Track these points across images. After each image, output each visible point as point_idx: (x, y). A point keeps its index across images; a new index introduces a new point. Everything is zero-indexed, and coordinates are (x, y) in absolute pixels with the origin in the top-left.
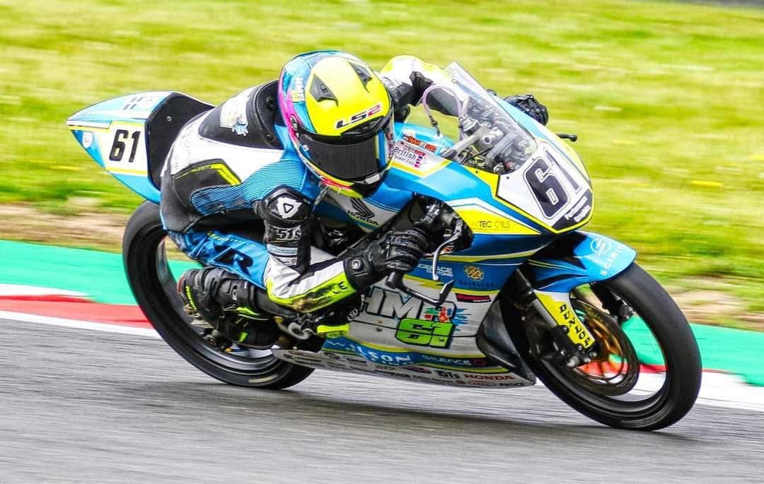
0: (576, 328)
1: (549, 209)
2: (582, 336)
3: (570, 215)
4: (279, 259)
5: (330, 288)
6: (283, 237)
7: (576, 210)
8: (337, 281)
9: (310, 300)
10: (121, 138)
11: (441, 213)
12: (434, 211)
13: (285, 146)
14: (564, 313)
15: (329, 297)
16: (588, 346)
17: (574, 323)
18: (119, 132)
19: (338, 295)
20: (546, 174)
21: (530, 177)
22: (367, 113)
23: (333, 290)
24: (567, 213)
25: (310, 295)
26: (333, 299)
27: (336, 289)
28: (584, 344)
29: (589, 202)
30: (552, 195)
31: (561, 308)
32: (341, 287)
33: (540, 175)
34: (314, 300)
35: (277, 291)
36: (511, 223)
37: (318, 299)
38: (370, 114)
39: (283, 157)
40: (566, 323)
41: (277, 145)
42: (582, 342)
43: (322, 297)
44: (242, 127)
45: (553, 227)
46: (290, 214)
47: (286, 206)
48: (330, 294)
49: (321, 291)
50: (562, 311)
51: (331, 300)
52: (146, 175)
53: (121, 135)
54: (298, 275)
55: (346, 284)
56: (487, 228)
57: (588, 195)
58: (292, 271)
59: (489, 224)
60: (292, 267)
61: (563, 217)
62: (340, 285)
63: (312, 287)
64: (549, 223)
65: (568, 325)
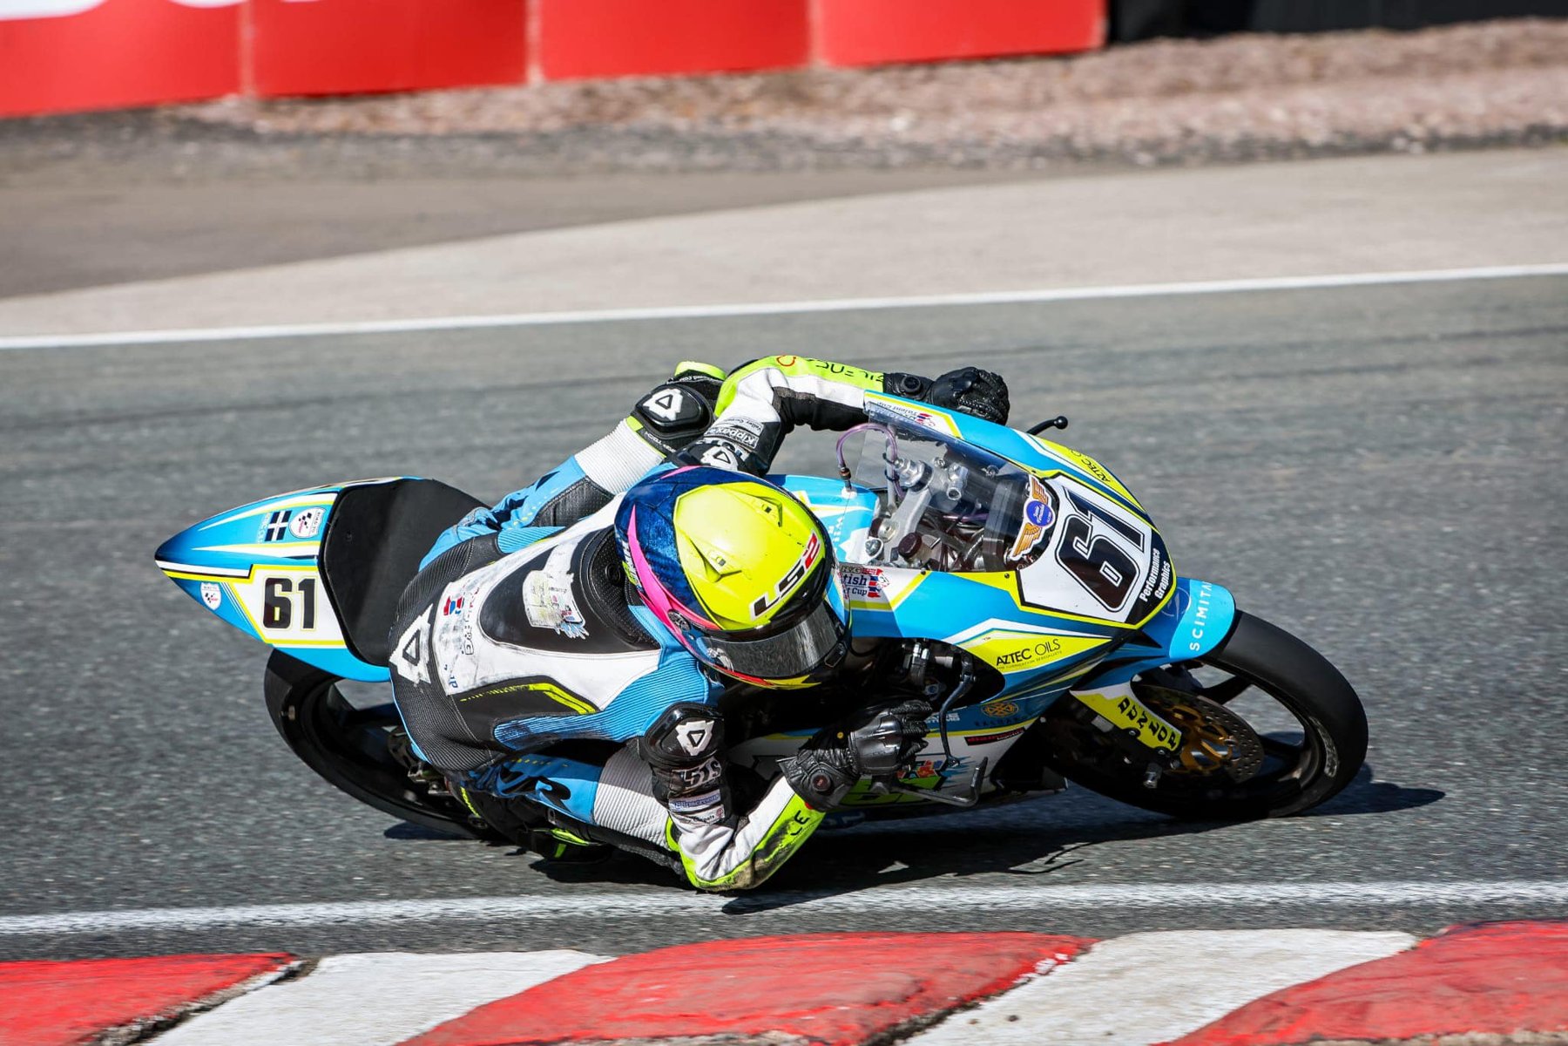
0: (1151, 727)
1: (1112, 596)
2: (1163, 734)
3: (1147, 592)
4: (694, 818)
5: (783, 830)
6: (695, 782)
7: (1153, 580)
8: (790, 814)
9: (760, 863)
10: (278, 591)
11: (931, 654)
12: (920, 654)
13: (661, 641)
14: (1127, 711)
15: (787, 845)
16: (1176, 746)
17: (1145, 720)
18: (271, 583)
19: (802, 833)
20: (1090, 541)
21: (1069, 557)
22: (803, 564)
23: (789, 832)
24: (1142, 591)
25: (754, 857)
26: (794, 845)
27: (794, 827)
28: (1169, 746)
29: (1164, 557)
30: (1109, 572)
31: (1121, 706)
32: (800, 822)
33: (1083, 549)
34: (767, 860)
35: (704, 870)
36: (1061, 640)
37: (772, 856)
38: (809, 562)
39: (662, 661)
40: (1134, 724)
41: (645, 642)
42: (1165, 744)
43: (777, 850)
44: (576, 627)
45: (1127, 622)
46: (701, 747)
47: (693, 736)
48: (788, 839)
49: (772, 841)
50: (1123, 709)
51: (792, 848)
52: (344, 646)
53: (278, 588)
54: (731, 831)
55: (805, 813)
56: (1024, 661)
57: (1157, 542)
58: (722, 829)
59: (1026, 654)
60: (719, 823)
61: (1138, 599)
62: (797, 819)
63: (755, 843)
64: (1118, 618)
65: (1138, 726)
